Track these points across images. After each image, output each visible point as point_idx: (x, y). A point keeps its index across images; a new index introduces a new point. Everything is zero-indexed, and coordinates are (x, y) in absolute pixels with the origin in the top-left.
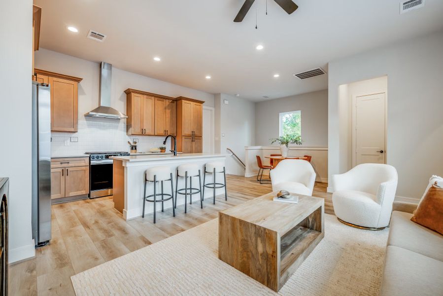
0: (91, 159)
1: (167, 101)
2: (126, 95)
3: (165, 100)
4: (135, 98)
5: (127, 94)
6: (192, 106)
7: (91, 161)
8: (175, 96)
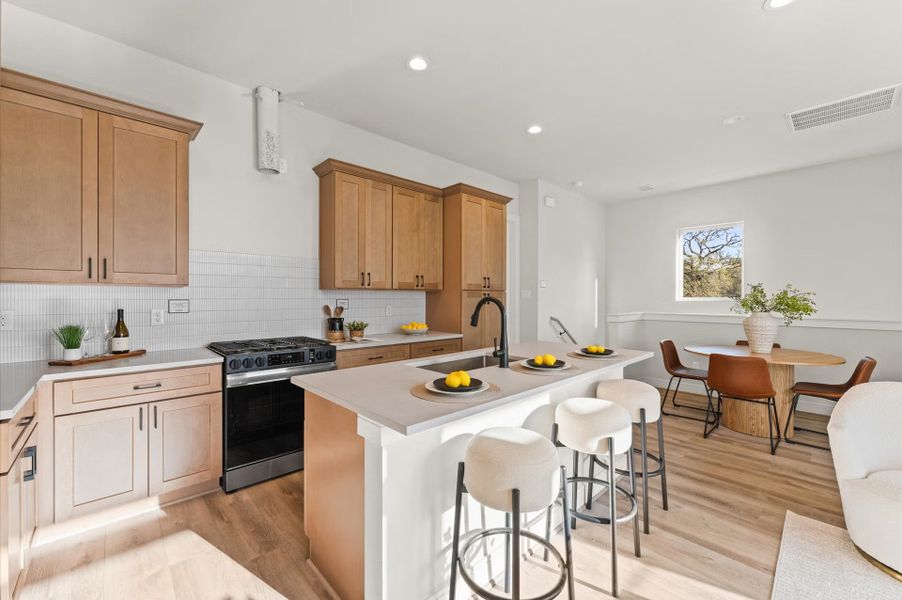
0: (228, 369)
1: (422, 195)
2: (318, 179)
3: (416, 194)
4: (345, 187)
5: (321, 177)
6: (484, 208)
7: (229, 378)
8: (442, 183)
